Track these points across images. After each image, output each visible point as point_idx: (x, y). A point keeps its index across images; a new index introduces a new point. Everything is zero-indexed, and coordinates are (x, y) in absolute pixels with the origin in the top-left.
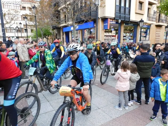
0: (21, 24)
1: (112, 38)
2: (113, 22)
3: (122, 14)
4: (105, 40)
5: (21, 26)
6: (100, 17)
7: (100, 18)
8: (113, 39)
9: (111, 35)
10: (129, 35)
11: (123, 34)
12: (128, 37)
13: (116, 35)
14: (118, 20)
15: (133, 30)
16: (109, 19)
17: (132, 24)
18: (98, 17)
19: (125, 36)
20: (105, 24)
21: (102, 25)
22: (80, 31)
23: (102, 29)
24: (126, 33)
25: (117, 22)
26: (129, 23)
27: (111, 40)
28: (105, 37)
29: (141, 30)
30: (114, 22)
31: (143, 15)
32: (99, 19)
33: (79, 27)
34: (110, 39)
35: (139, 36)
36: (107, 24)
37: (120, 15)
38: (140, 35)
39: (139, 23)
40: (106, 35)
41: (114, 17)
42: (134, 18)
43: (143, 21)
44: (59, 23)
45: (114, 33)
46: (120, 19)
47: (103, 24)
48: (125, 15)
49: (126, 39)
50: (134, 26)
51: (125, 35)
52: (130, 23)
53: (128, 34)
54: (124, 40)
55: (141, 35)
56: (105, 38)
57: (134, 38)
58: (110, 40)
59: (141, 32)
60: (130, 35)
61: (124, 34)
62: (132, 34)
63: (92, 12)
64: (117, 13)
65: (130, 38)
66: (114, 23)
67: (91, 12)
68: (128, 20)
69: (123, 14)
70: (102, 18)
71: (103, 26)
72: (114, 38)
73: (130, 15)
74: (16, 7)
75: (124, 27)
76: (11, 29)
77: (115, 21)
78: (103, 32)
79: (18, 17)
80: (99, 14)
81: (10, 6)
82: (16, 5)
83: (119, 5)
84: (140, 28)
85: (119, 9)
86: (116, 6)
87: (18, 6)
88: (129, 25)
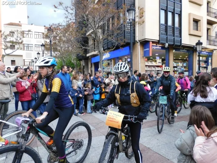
1: (157, 69)
2: (157, 48)
3: (170, 36)
4: (146, 72)
6: (138, 39)
7: (138, 41)
9: (155, 65)
10: (181, 66)
11: (172, 63)
12: (180, 67)
13: (162, 65)
14: (164, 44)
15: (188, 59)
16: (151, 43)
17: (186, 50)
18: (136, 40)
19: (176, 67)
20: (145, 50)
21: (142, 51)
22: (113, 60)
24: (178, 63)
25: (163, 48)
26: (181, 49)
27: (156, 72)
28: (147, 67)
29: (199, 58)
30: (159, 46)
31: (200, 37)
32: (137, 43)
33: (110, 56)
34: (153, 71)
37: (167, 37)
38: (198, 66)
40: (148, 65)
41: (159, 39)
42: (187, 40)
43: (201, 44)
44: (86, 51)
45: (160, 62)
46: (167, 42)
48: (174, 37)
50: (187, 54)
51: (175, 65)
52: (183, 48)
53: (180, 64)
54: (174, 71)
55: (200, 65)
56: (146, 69)
57: (188, 69)
59: (199, 61)
60: (183, 65)
61: (174, 64)
62: (185, 63)
63: (127, 33)
64: (163, 34)
65: (184, 69)
66: (159, 49)
68: (179, 44)
69: (172, 36)
70: (141, 41)
71: (142, 53)
72: (159, 69)
73: (181, 37)
74: (38, 36)
75: (174, 54)
76: (29, 62)
77: (161, 45)
78: (143, 60)
79: (39, 47)
80: (137, 36)
81: (30, 34)
82: (38, 33)
83: (165, 24)
84: (197, 56)
85: (165, 29)
86: (160, 25)
87: (41, 35)
88: (181, 51)
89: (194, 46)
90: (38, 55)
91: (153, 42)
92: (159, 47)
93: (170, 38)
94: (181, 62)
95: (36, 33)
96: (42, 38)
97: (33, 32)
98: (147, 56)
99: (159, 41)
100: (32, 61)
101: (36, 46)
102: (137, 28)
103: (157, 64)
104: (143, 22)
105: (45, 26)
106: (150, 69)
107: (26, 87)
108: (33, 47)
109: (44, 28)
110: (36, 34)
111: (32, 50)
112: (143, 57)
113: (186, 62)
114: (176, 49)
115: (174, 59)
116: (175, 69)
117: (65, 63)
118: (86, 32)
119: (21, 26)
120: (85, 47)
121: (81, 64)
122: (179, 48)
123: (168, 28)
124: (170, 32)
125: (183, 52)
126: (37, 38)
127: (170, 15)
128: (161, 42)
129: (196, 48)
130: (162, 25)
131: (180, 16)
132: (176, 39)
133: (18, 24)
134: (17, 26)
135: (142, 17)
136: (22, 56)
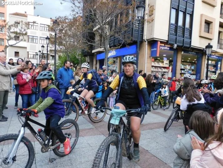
0: (44, 47)
1: (164, 70)
2: (165, 48)
3: (179, 37)
4: (152, 73)
5: (43, 50)
6: (145, 38)
7: (145, 40)
8: (164, 72)
9: (162, 66)
10: (189, 68)
11: (179, 65)
12: (187, 70)
13: (169, 66)
14: (172, 45)
15: (196, 62)
16: (159, 42)
17: (195, 52)
18: (144, 39)
20: (153, 50)
22: (118, 58)
23: (149, 56)
24: (186, 65)
25: (171, 49)
26: (190, 51)
28: (153, 68)
29: (208, 62)
31: (211, 39)
32: (145, 42)
33: (116, 54)
35: (205, 70)
36: (156, 49)
37: (176, 38)
39: (204, 52)
40: (155, 65)
41: (167, 40)
42: (197, 42)
43: (211, 47)
44: (92, 47)
45: (167, 64)
46: (176, 43)
47: (150, 49)
48: (183, 39)
49: (185, 74)
50: (196, 56)
51: (183, 68)
52: (192, 50)
53: (188, 67)
54: (181, 74)
55: (209, 69)
56: (152, 70)
57: (196, 72)
58: (160, 73)
59: (208, 65)
60: (190, 68)
61: (181, 67)
64: (172, 35)
65: (191, 72)
66: (167, 50)
67: (134, 32)
68: (188, 46)
69: (181, 37)
70: (149, 40)
71: (149, 52)
72: (166, 70)
73: (191, 38)
74: (43, 28)
75: (182, 56)
76: (33, 55)
77: (169, 46)
78: (150, 60)
79: (44, 40)
80: (146, 34)
81: (36, 26)
82: (43, 26)
83: (175, 24)
84: (206, 59)
85: (174, 29)
86: (170, 24)
87: (47, 27)
88: (190, 53)
89: (204, 49)
90: (43, 48)
91: (161, 42)
92: (167, 48)
93: (180, 39)
94: (189, 65)
95: (41, 25)
96: (48, 31)
97: (39, 24)
98: (155, 56)
99: (167, 41)
100: (36, 54)
101: (41, 38)
102: (146, 26)
103: (164, 65)
104: (153, 20)
105: (51, 18)
106: (156, 70)
107: (27, 80)
108: (37, 39)
109: (50, 20)
110: (42, 27)
111: (37, 42)
112: (150, 57)
113: (194, 65)
114: (185, 51)
115: (182, 61)
116: (183, 71)
117: (70, 58)
118: (93, 27)
119: (26, 16)
120: (90, 43)
121: (86, 60)
122: (188, 50)
123: (178, 28)
124: (180, 32)
125: (192, 55)
126: (42, 31)
127: (181, 15)
128: (170, 42)
129: (206, 51)
130: (171, 25)
131: (192, 16)
132: (186, 40)
133: (24, 14)
134: (23, 16)
135: (152, 15)
136: (26, 48)
